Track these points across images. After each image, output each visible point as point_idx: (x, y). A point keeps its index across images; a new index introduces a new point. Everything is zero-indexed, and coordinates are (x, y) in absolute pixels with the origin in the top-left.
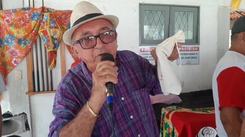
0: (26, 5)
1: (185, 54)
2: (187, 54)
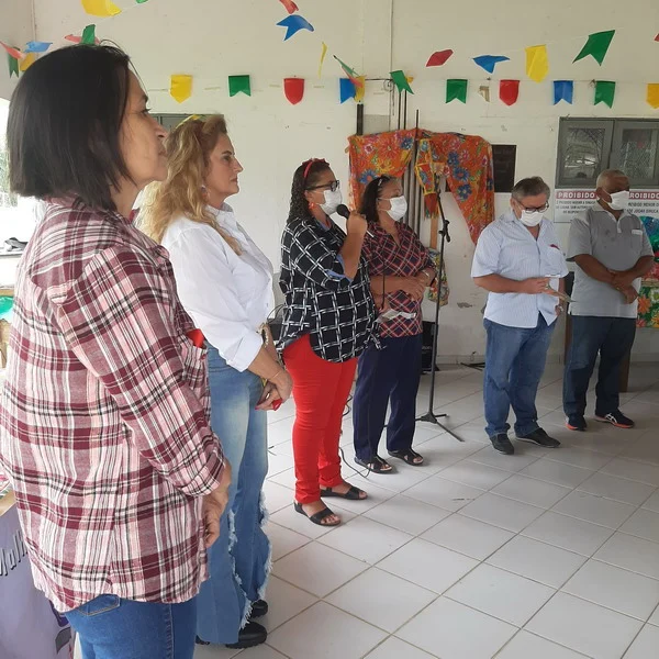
0: (394, 126)
1: (635, 205)
2: (640, 205)
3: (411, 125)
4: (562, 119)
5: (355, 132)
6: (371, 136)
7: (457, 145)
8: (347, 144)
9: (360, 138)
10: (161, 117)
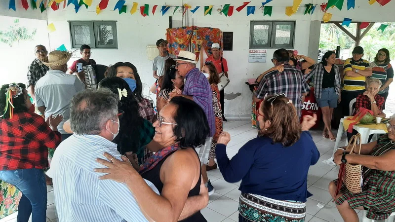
0: (184, 25)
3: (190, 25)
4: (251, 21)
5: (169, 27)
6: (175, 29)
7: (209, 32)
8: (166, 32)
9: (171, 30)
10: (93, 22)
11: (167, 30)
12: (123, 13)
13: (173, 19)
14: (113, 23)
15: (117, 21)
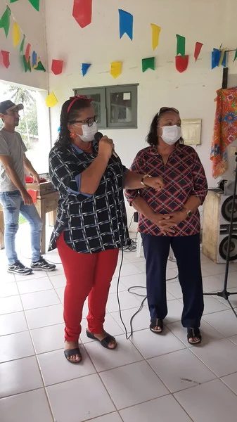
5: (221, 87)
6: (232, 88)
8: (216, 96)
9: (225, 91)
10: (106, 88)
11: (219, 92)
12: (149, 70)
13: (230, 72)
14: (133, 88)
15: (138, 84)
